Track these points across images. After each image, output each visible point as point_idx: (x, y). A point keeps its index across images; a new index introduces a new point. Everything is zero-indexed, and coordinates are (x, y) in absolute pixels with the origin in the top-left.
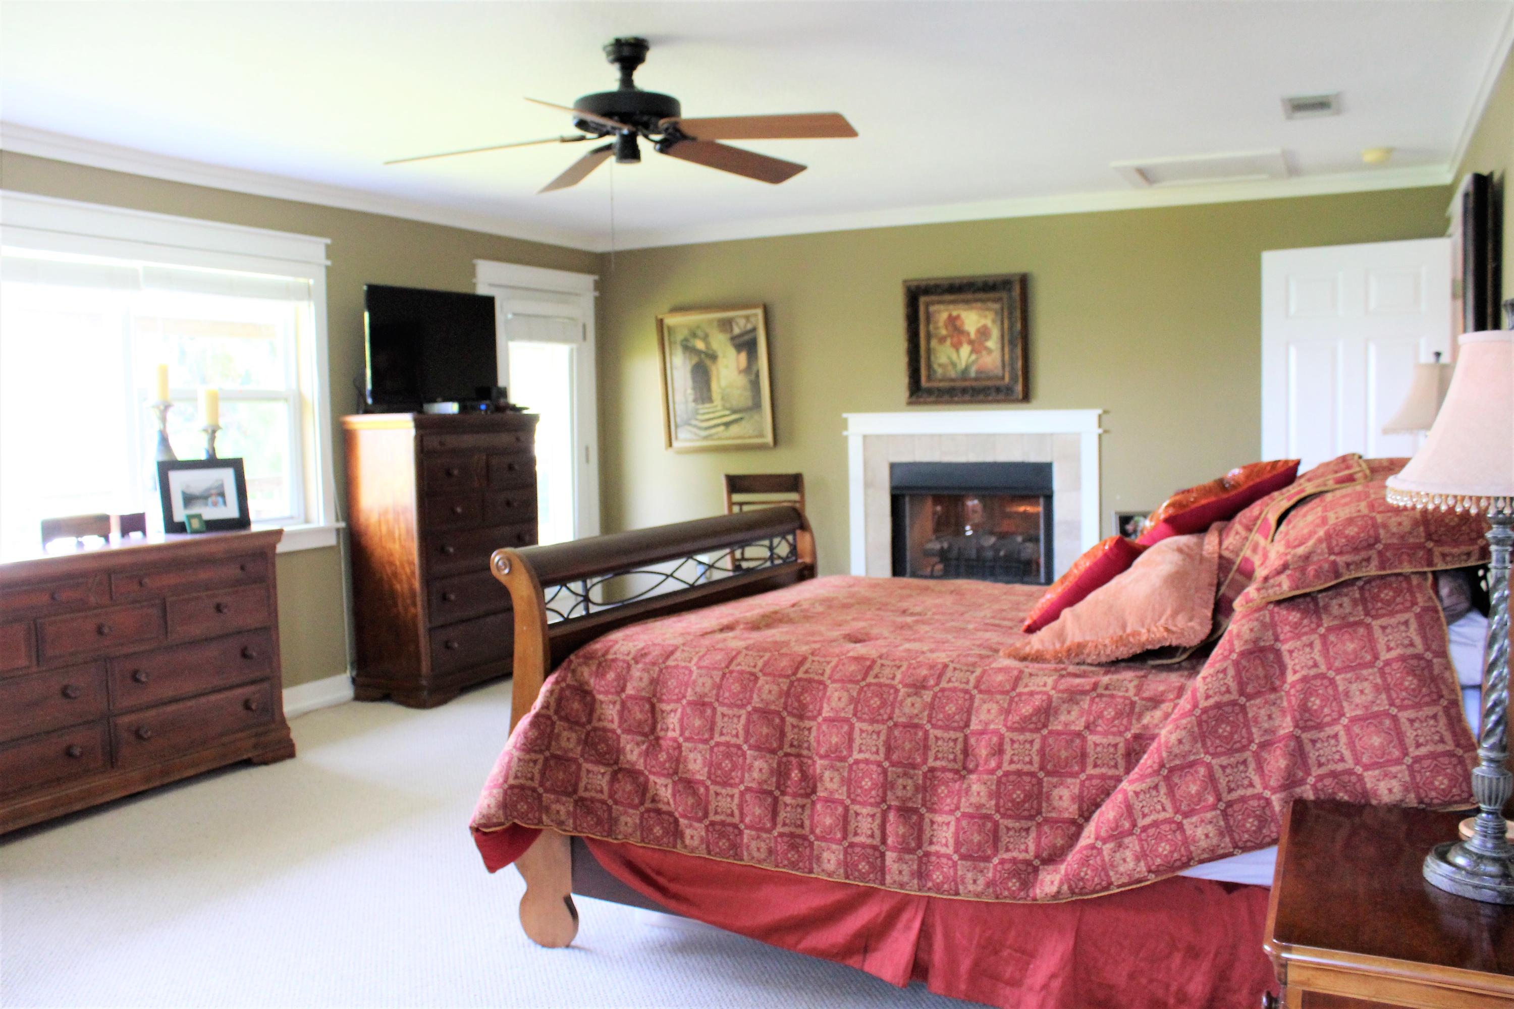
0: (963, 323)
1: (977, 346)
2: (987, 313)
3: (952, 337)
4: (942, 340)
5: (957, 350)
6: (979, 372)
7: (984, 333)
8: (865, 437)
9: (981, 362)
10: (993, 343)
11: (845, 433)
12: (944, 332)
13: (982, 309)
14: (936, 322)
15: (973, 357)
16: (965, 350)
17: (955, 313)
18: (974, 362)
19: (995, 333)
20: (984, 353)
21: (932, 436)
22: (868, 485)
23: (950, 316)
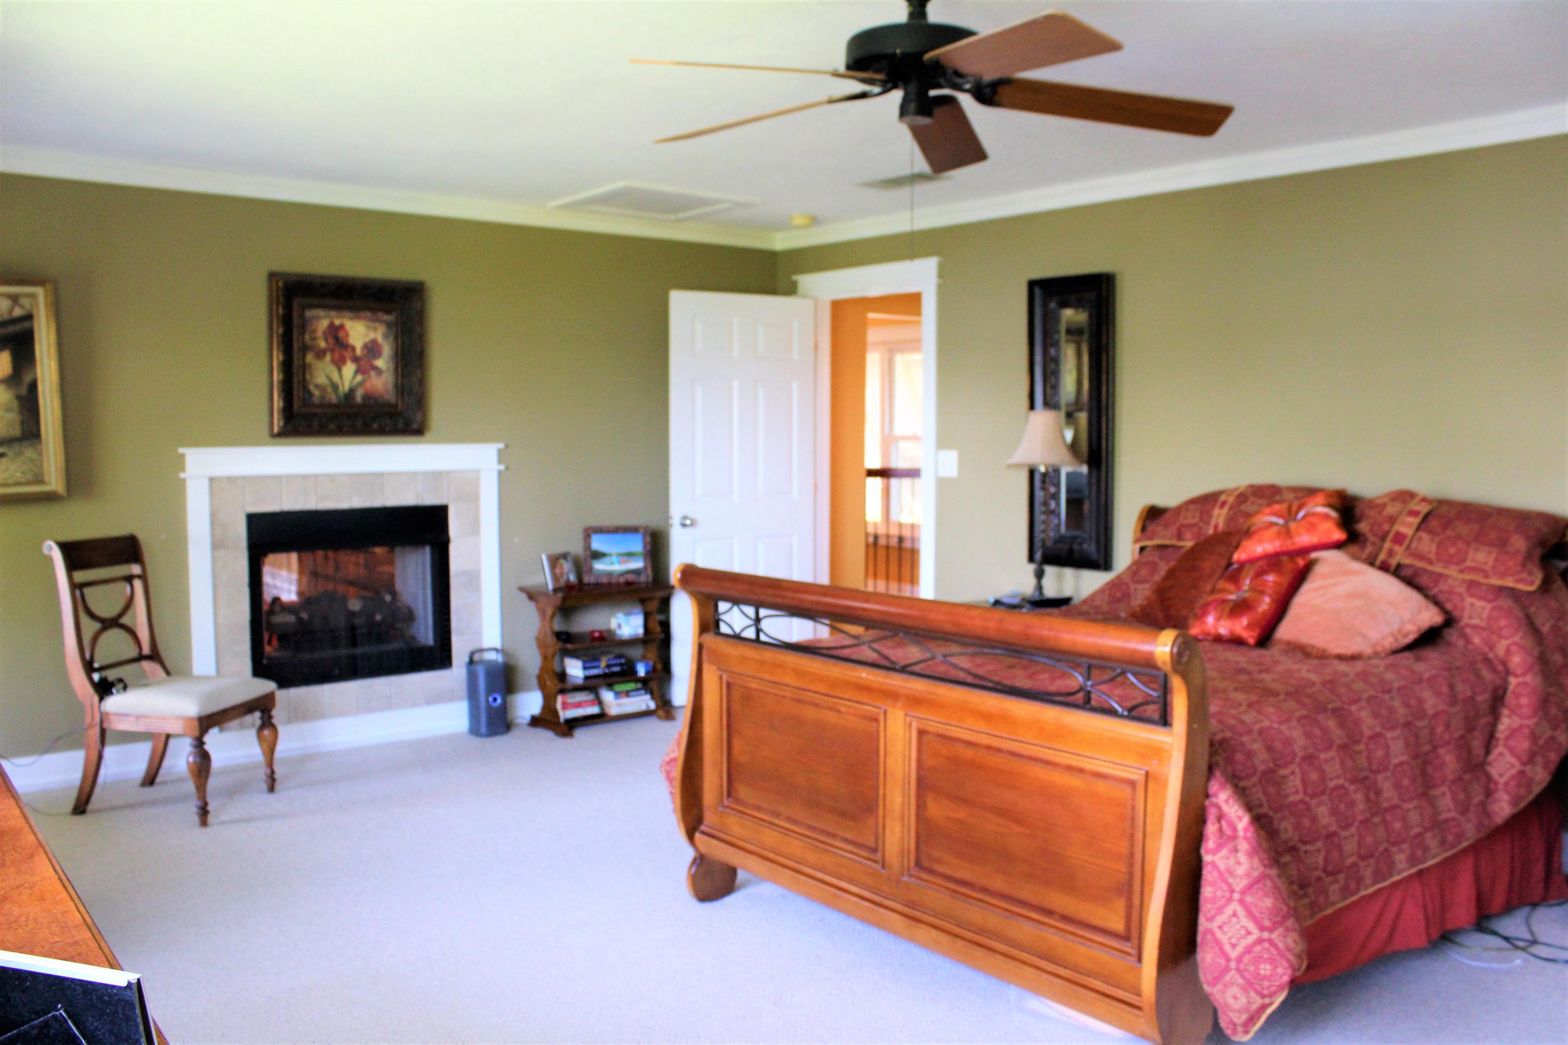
0: (347, 335)
1: (365, 364)
2: (377, 325)
3: (332, 351)
4: (320, 354)
5: (340, 370)
6: (367, 397)
7: (372, 349)
8: (212, 480)
9: (368, 385)
10: (382, 363)
11: (182, 475)
12: (322, 344)
13: (371, 320)
14: (314, 331)
15: (359, 378)
16: (349, 369)
17: (337, 322)
18: (360, 384)
19: (387, 350)
20: (372, 373)
21: (306, 477)
22: (216, 545)
23: (331, 325)
